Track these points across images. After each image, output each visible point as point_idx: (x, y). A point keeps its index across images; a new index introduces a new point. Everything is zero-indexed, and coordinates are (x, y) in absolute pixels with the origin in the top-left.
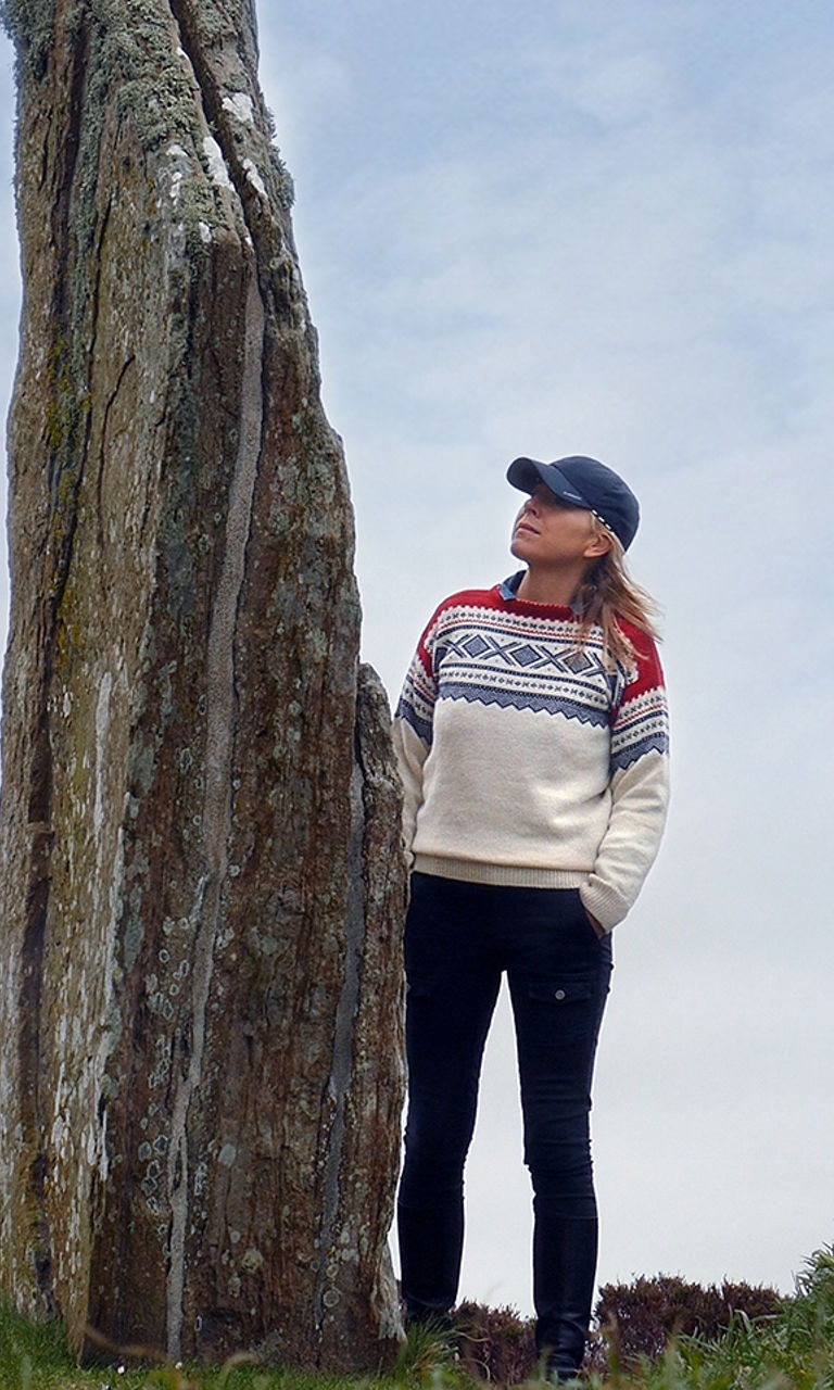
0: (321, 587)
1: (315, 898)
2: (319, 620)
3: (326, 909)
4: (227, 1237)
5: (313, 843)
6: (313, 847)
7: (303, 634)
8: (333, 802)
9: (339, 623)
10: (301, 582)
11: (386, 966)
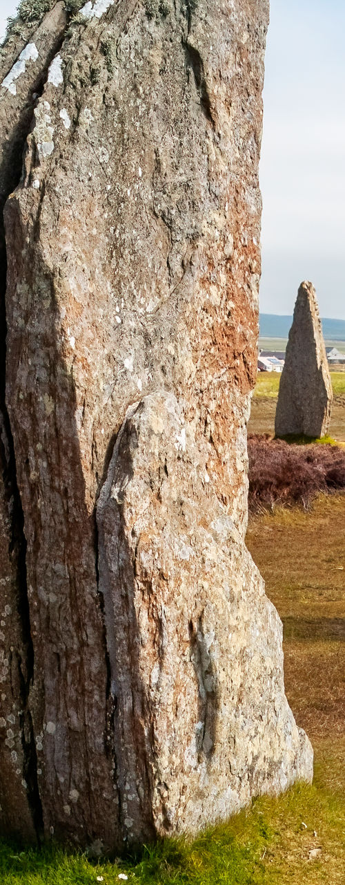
0: (45, 366)
1: (74, 569)
2: (47, 388)
3: (82, 576)
4: (57, 779)
5: (69, 533)
6: (69, 536)
7: (36, 399)
8: (75, 507)
9: (60, 390)
10: (30, 363)
11: (128, 614)
